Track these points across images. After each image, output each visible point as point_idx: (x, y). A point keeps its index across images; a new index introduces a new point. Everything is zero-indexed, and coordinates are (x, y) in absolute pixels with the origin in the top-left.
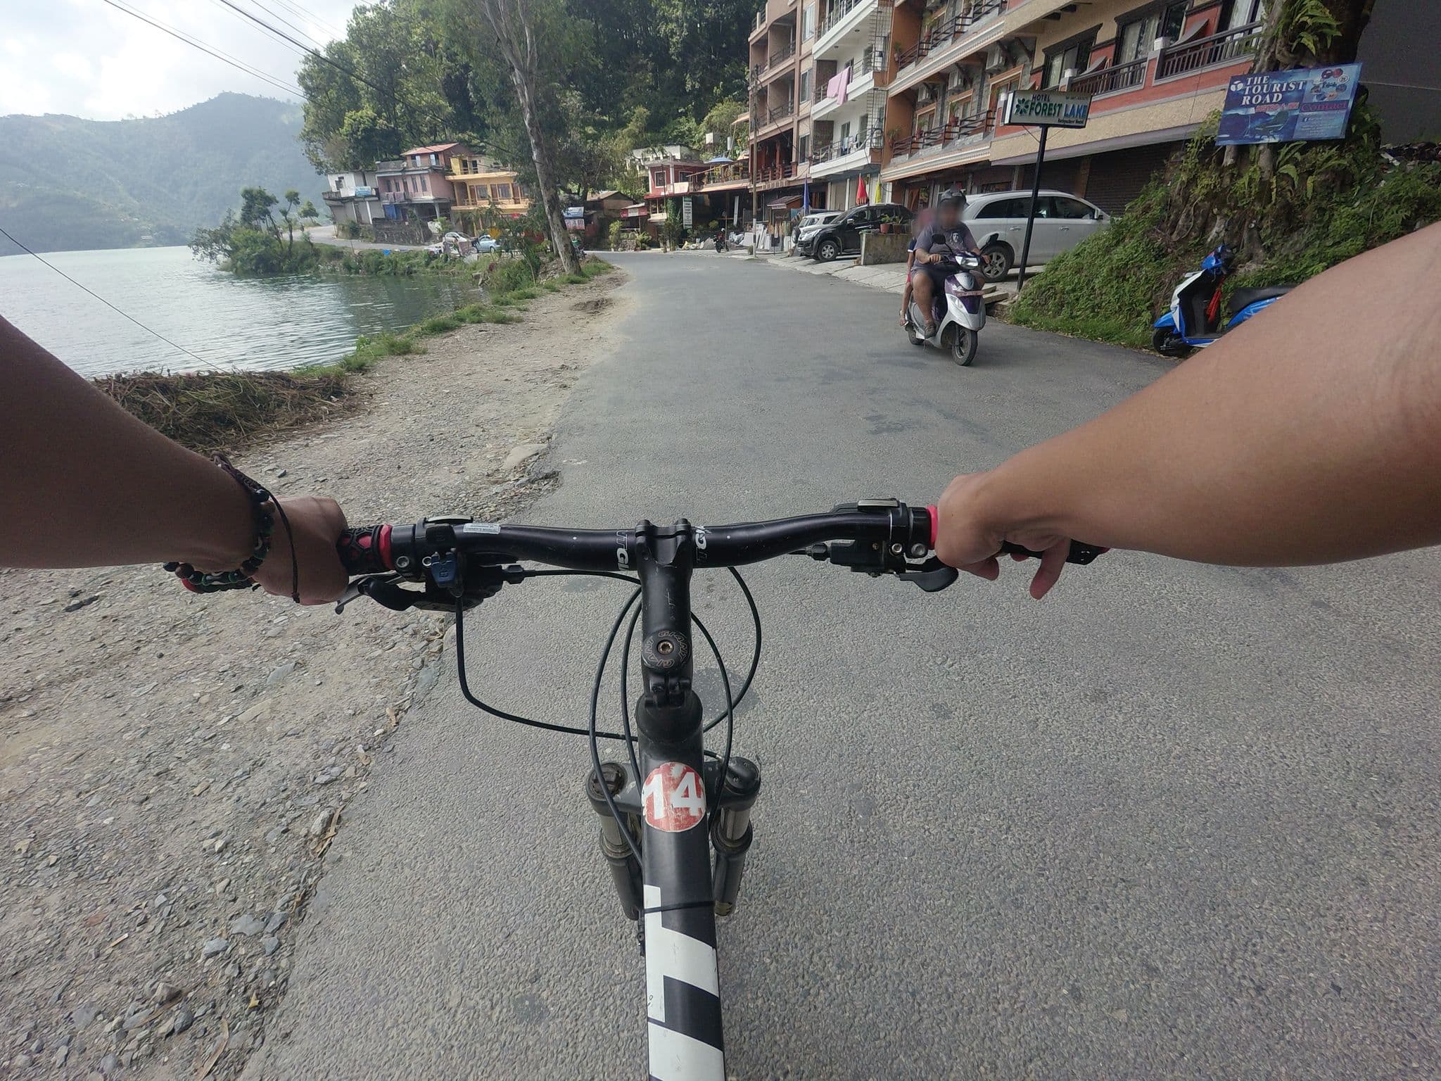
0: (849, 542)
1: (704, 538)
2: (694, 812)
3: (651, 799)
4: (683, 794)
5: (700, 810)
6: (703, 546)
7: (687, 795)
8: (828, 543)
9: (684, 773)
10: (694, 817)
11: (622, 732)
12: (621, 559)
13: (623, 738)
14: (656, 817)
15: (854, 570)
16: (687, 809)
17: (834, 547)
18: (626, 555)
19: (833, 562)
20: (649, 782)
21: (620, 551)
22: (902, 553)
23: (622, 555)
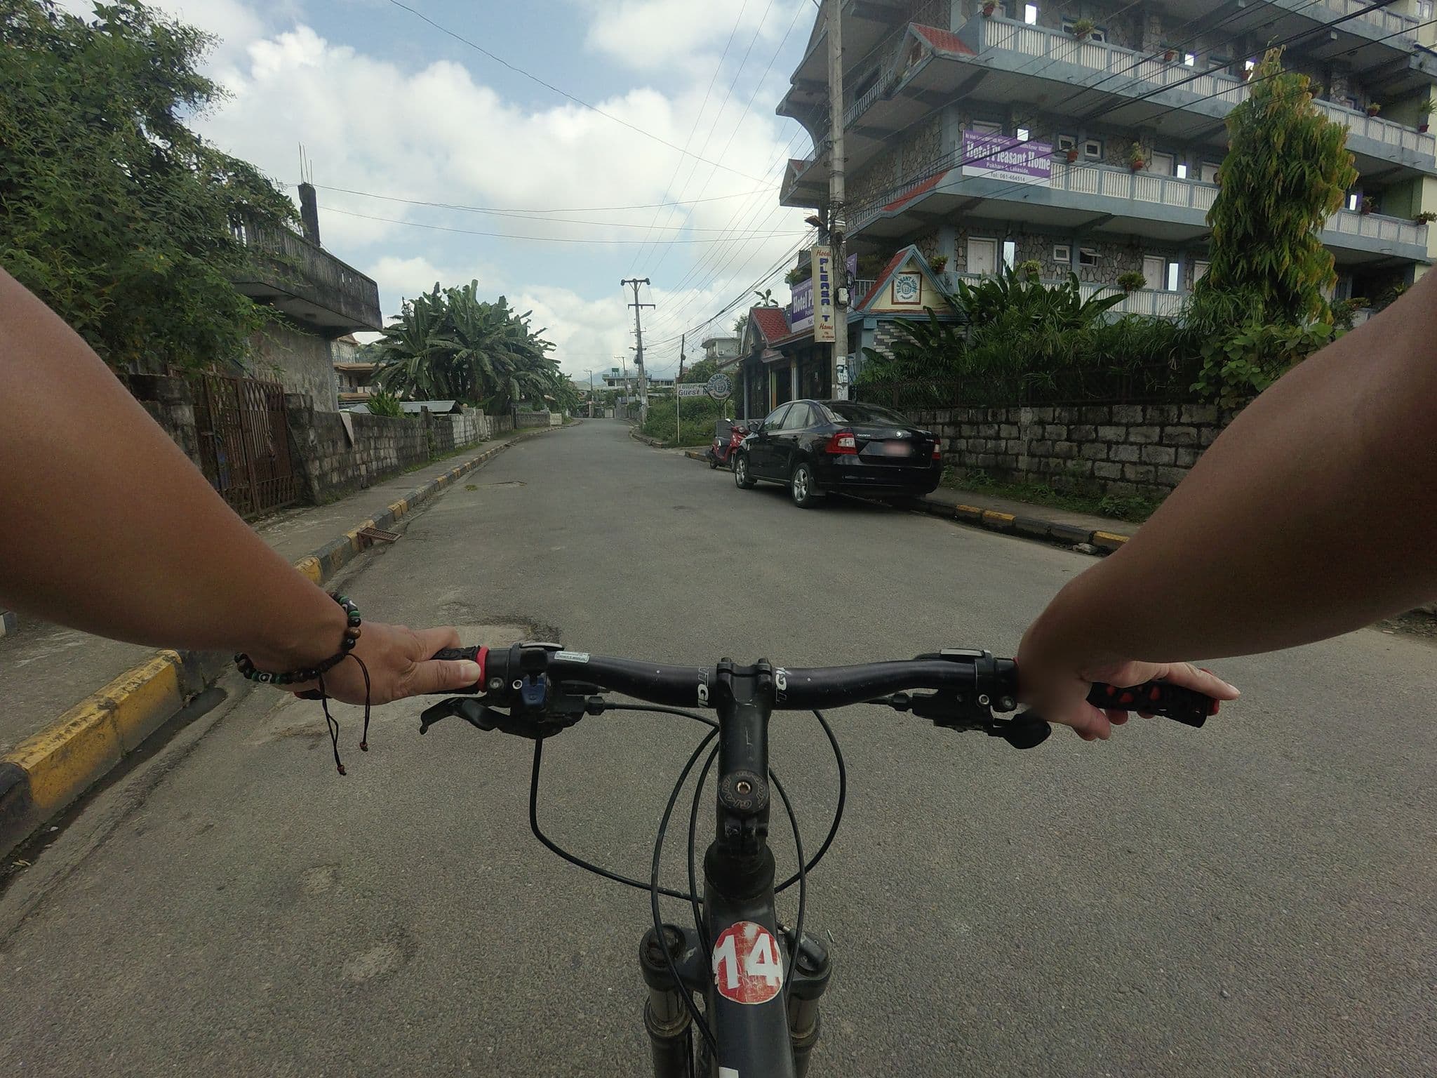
0: (933, 691)
1: (784, 679)
2: (771, 982)
3: (723, 964)
4: (758, 959)
5: (777, 979)
6: (783, 687)
7: (762, 962)
8: (910, 692)
9: (758, 935)
10: (772, 987)
11: (686, 890)
12: (701, 696)
13: (686, 897)
14: (730, 986)
15: (937, 724)
16: (764, 978)
17: (916, 697)
18: (707, 692)
19: (916, 713)
20: (720, 945)
21: (702, 687)
22: (989, 705)
23: (703, 692)
